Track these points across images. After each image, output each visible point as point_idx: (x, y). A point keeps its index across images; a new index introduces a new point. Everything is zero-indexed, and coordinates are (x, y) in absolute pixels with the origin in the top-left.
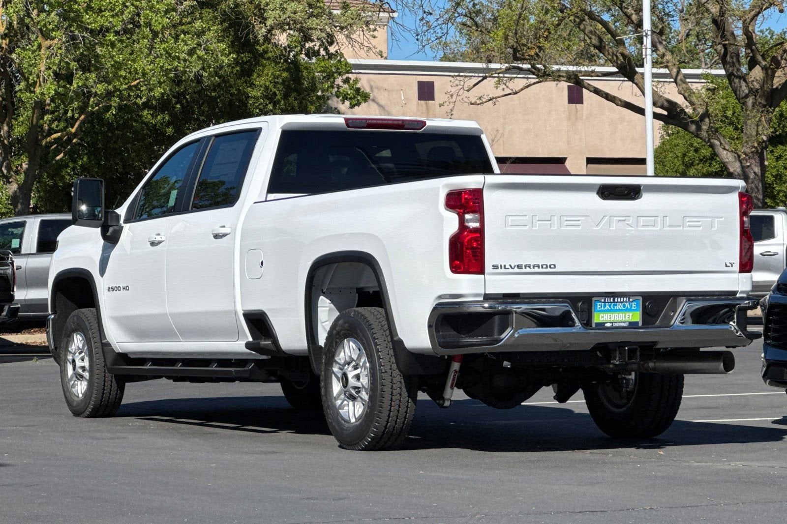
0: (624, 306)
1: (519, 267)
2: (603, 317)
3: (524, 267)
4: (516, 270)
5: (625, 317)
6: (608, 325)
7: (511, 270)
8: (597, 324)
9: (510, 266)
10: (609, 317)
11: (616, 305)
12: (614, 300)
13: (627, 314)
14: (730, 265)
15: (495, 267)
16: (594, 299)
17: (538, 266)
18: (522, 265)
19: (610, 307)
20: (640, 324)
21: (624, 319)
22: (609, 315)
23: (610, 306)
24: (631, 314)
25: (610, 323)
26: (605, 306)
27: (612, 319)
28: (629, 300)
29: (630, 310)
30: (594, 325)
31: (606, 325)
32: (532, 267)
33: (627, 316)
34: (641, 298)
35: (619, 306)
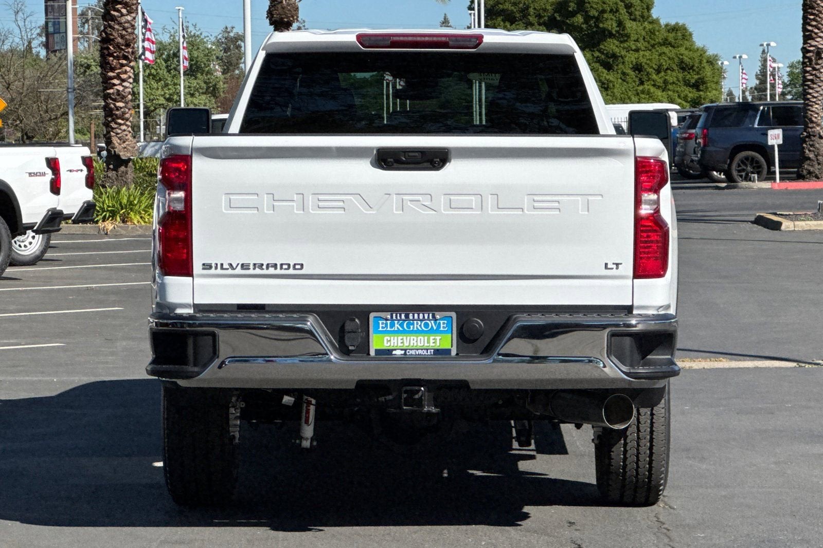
0: (426, 325)
1: (244, 266)
2: (389, 341)
3: (251, 267)
4: (239, 271)
5: (428, 342)
6: (398, 353)
7: (230, 272)
8: (378, 352)
9: (231, 265)
10: (400, 341)
11: (413, 324)
12: (407, 316)
13: (432, 338)
14: (614, 266)
15: (207, 266)
16: (372, 315)
17: (275, 266)
18: (248, 265)
19: (402, 327)
20: (454, 353)
21: (426, 344)
22: (400, 338)
23: (402, 325)
24: (438, 338)
25: (402, 350)
26: (392, 326)
27: (406, 344)
28: (434, 316)
29: (437, 331)
30: (372, 353)
31: (394, 352)
32: (264, 267)
33: (432, 341)
34: (454, 315)
35: (417, 325)
